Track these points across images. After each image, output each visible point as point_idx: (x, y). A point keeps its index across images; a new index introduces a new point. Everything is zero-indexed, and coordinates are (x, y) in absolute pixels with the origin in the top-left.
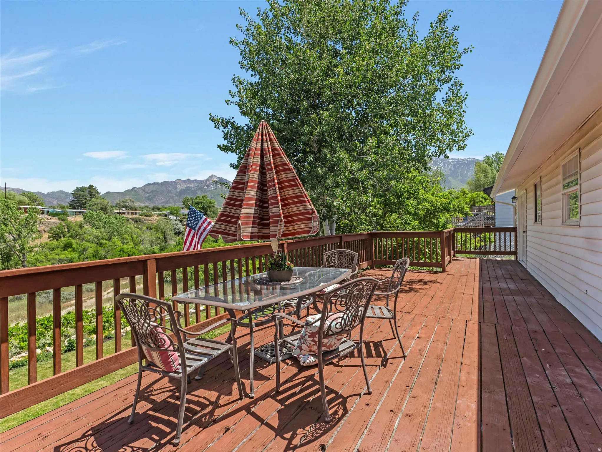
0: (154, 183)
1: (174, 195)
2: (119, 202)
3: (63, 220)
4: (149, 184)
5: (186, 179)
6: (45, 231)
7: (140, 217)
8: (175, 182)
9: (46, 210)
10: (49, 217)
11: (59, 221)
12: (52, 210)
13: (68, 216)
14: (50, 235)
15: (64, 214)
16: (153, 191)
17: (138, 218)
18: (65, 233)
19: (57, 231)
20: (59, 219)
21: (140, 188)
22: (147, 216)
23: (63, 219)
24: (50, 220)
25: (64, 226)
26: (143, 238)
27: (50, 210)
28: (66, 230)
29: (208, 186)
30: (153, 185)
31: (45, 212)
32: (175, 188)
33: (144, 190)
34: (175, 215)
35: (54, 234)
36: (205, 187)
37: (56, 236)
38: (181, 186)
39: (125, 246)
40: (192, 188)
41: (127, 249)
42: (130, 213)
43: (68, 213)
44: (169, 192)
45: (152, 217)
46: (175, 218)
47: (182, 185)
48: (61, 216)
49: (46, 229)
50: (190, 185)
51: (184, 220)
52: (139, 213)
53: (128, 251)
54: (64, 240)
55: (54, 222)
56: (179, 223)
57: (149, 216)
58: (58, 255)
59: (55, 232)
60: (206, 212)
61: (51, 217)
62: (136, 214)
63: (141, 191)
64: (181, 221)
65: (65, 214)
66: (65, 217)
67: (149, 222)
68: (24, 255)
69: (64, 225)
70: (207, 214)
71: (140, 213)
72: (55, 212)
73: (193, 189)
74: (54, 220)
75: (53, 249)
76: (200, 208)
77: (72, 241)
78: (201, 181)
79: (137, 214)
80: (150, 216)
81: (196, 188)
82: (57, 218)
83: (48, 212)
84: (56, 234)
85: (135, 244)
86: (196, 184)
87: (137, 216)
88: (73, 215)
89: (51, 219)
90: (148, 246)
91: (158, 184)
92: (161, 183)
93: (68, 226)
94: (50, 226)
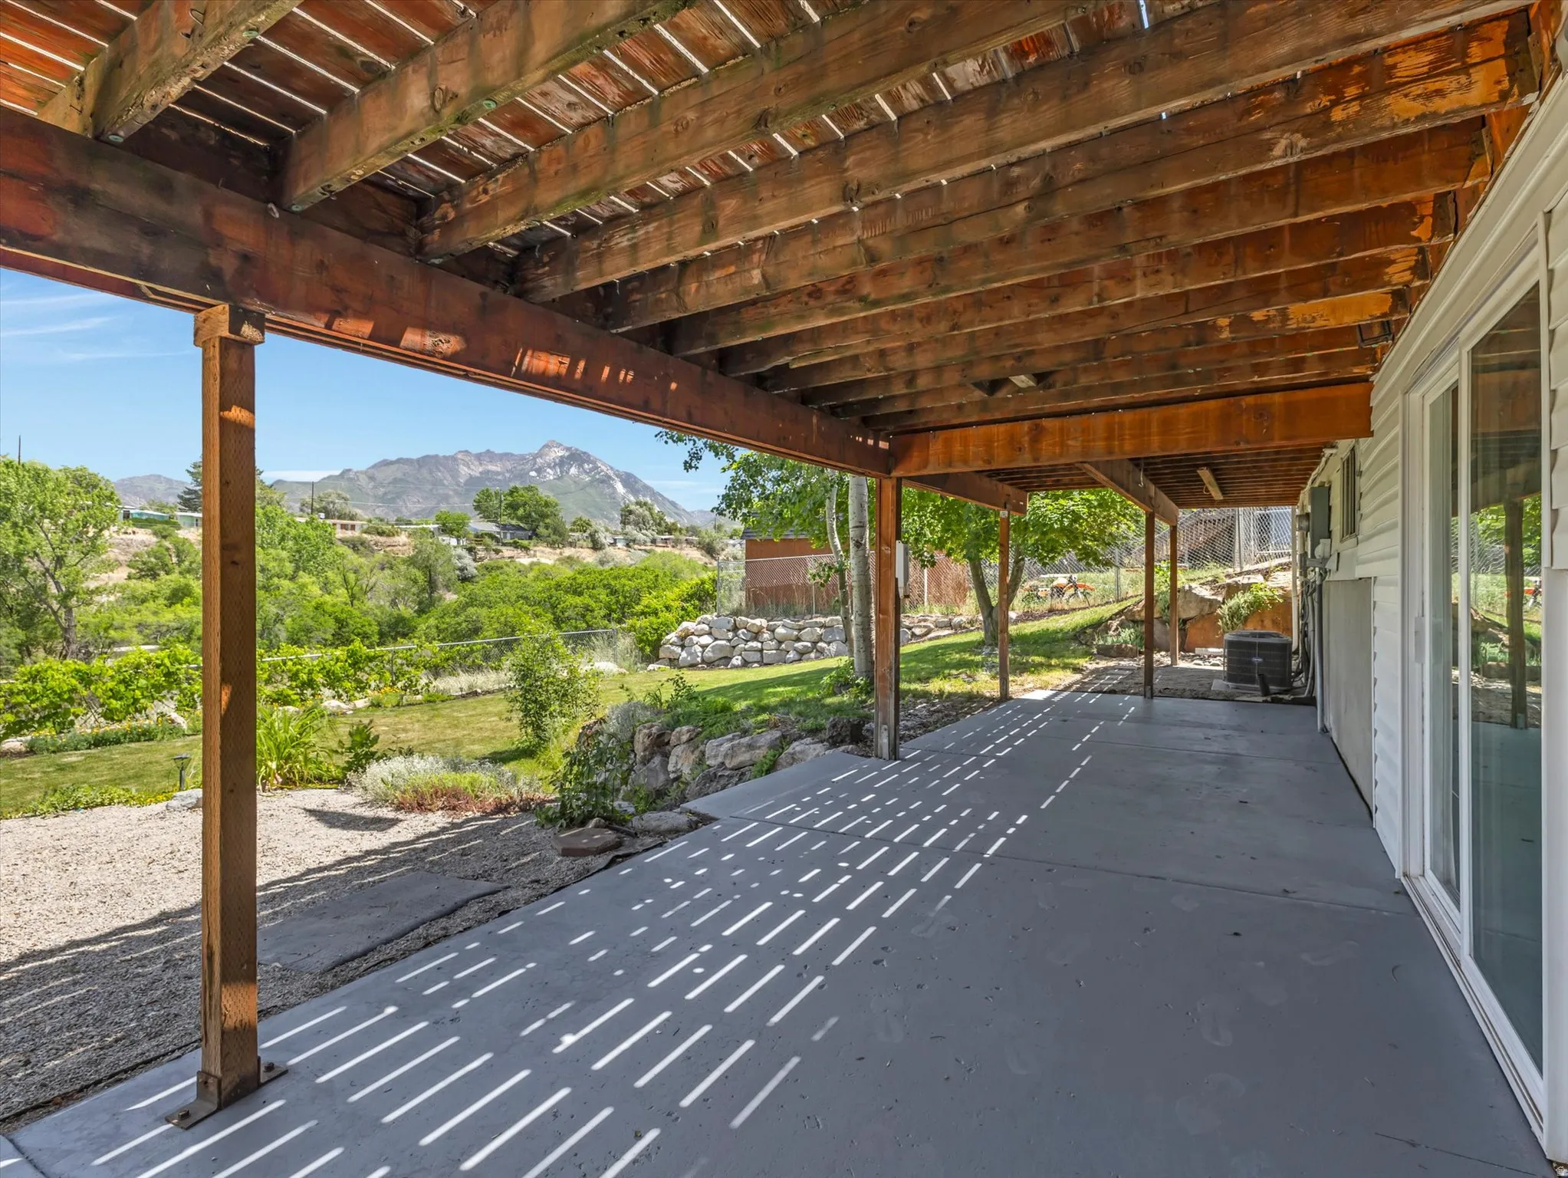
0: (399, 461)
1: (451, 493)
2: (309, 500)
3: (164, 537)
4: (386, 463)
5: (483, 450)
6: (119, 564)
7: (365, 535)
8: (454, 458)
10: (130, 529)
11: (154, 539)
12: (138, 511)
13: (179, 528)
14: (133, 571)
15: (167, 523)
16: (395, 481)
17: (360, 538)
18: (170, 566)
19: (150, 562)
20: (155, 534)
21: (361, 472)
22: (381, 534)
23: (164, 534)
24: (132, 536)
25: (168, 549)
26: (373, 580)
27: (132, 511)
28: (175, 560)
29: (539, 471)
30: (396, 466)
32: (455, 475)
33: (372, 478)
34: (455, 533)
35: (141, 570)
36: (533, 474)
38: (469, 468)
39: (327, 598)
40: (498, 473)
41: (334, 605)
42: (338, 526)
43: (179, 521)
44: (438, 483)
45: (396, 538)
46: (454, 542)
47: (472, 467)
48: (160, 526)
49: (121, 558)
50: (492, 468)
51: (479, 547)
52: (362, 526)
53: (335, 609)
54: (169, 580)
55: (143, 542)
56: (464, 553)
57: (388, 536)
58: (155, 613)
59: (144, 564)
60: (534, 530)
61: (135, 529)
62: (353, 527)
63: (363, 481)
64: (470, 550)
65: (170, 522)
66: (170, 529)
67: (388, 549)
68: (69, 611)
69: (170, 546)
70: (537, 535)
71: (365, 527)
72: (144, 517)
73: (500, 477)
74: (144, 536)
75: (143, 601)
76: (520, 519)
77: (192, 582)
78: (522, 458)
79: (357, 528)
80: (390, 535)
81: (507, 475)
82: (149, 531)
83: (127, 515)
84: (148, 570)
85: (353, 597)
86: (509, 466)
87: (357, 533)
88: (192, 525)
89: (134, 533)
90: (385, 602)
91: (407, 461)
92: (418, 460)
93: (178, 549)
94: (133, 550)
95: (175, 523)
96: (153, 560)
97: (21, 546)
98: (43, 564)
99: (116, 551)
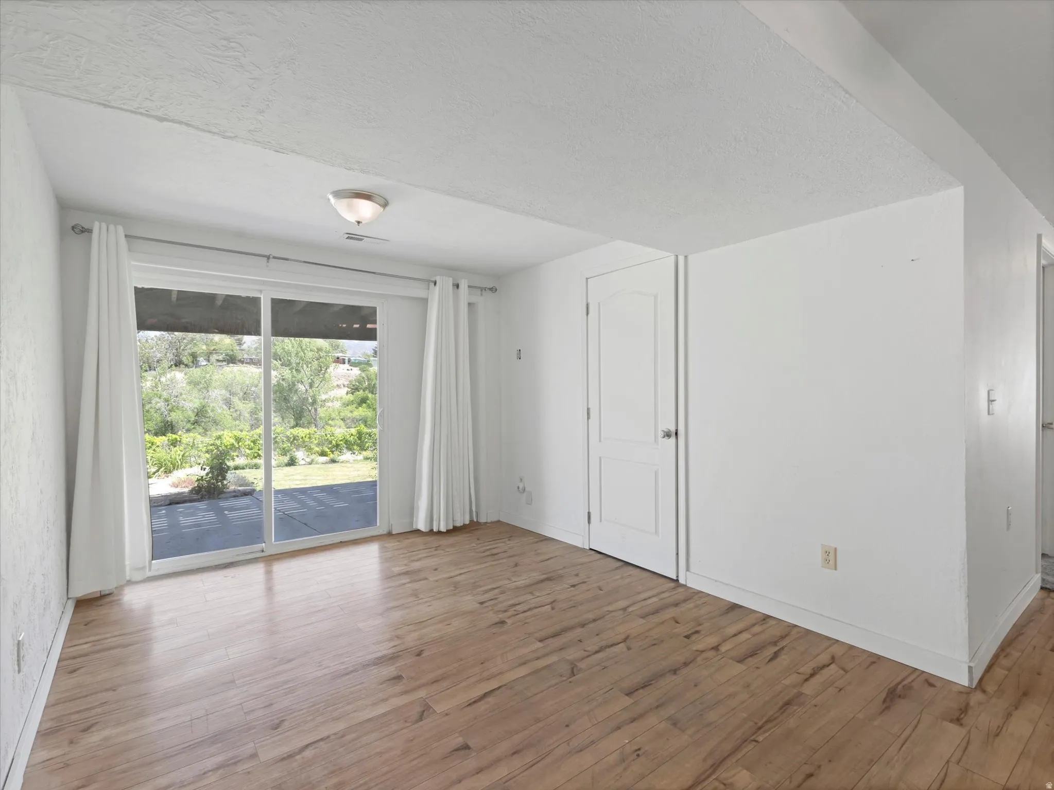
3: (364, 371)
6: (344, 386)
9: (347, 358)
10: (350, 368)
11: (360, 373)
12: (354, 358)
14: (349, 390)
18: (365, 387)
19: (357, 385)
20: (360, 370)
23: (364, 369)
24: (350, 371)
25: (363, 378)
27: (351, 358)
28: (366, 383)
31: (347, 361)
35: (352, 389)
37: (354, 389)
48: (363, 366)
49: (345, 383)
54: (360, 393)
55: (354, 374)
58: (351, 412)
59: (354, 386)
61: (352, 367)
65: (367, 363)
66: (367, 367)
68: (316, 410)
69: (364, 376)
72: (357, 362)
74: (355, 370)
75: (348, 405)
82: (358, 368)
83: (349, 361)
93: (368, 377)
94: (350, 379)
95: (370, 364)
96: (357, 384)
97: (294, 379)
98: (305, 387)
99: (344, 380)
